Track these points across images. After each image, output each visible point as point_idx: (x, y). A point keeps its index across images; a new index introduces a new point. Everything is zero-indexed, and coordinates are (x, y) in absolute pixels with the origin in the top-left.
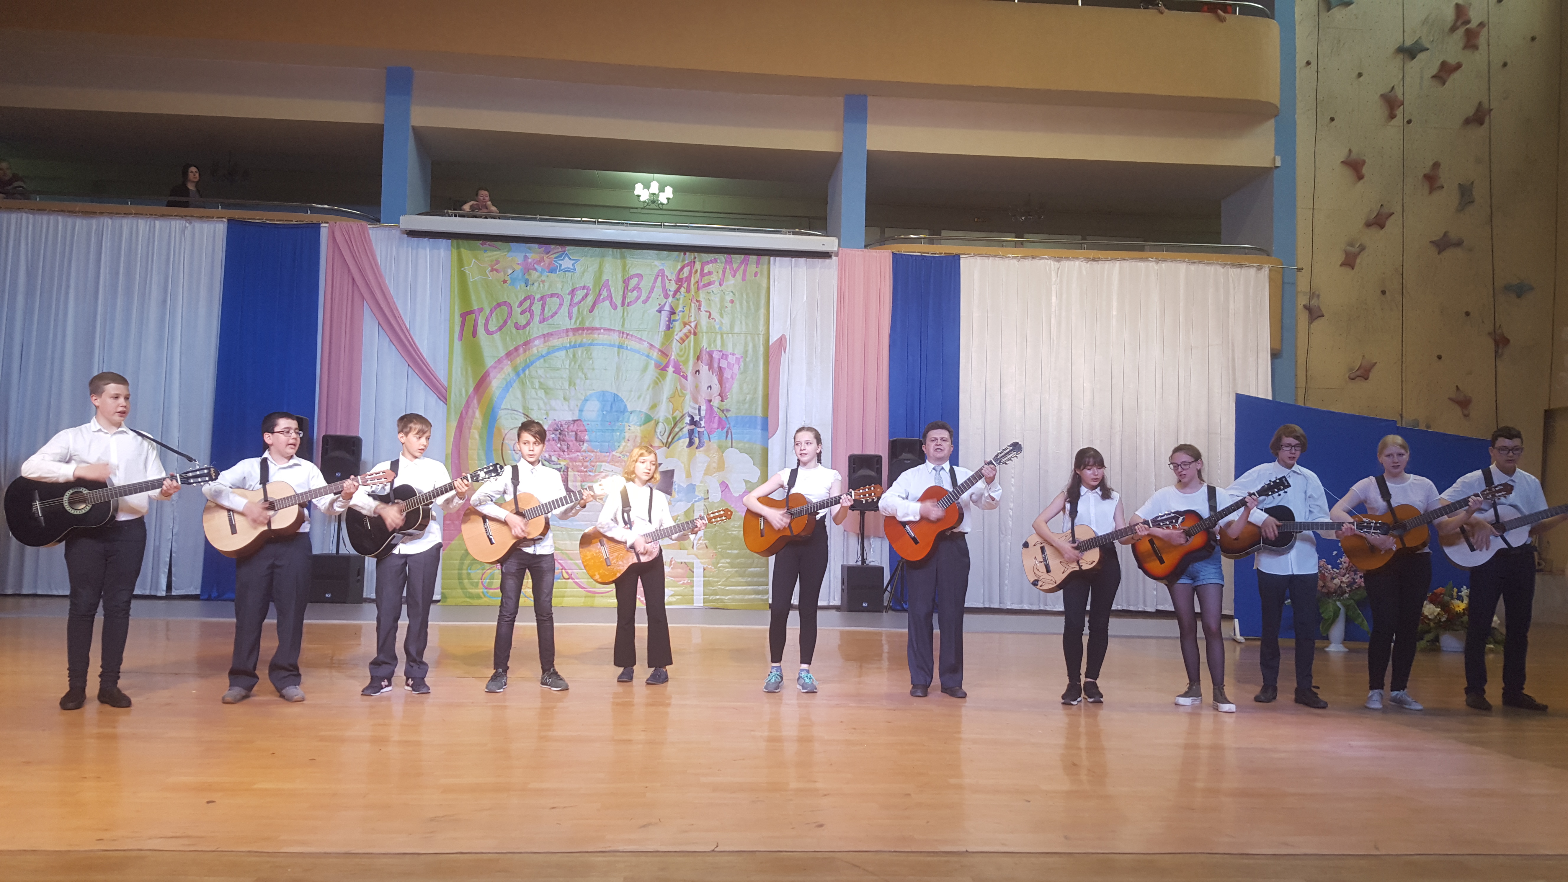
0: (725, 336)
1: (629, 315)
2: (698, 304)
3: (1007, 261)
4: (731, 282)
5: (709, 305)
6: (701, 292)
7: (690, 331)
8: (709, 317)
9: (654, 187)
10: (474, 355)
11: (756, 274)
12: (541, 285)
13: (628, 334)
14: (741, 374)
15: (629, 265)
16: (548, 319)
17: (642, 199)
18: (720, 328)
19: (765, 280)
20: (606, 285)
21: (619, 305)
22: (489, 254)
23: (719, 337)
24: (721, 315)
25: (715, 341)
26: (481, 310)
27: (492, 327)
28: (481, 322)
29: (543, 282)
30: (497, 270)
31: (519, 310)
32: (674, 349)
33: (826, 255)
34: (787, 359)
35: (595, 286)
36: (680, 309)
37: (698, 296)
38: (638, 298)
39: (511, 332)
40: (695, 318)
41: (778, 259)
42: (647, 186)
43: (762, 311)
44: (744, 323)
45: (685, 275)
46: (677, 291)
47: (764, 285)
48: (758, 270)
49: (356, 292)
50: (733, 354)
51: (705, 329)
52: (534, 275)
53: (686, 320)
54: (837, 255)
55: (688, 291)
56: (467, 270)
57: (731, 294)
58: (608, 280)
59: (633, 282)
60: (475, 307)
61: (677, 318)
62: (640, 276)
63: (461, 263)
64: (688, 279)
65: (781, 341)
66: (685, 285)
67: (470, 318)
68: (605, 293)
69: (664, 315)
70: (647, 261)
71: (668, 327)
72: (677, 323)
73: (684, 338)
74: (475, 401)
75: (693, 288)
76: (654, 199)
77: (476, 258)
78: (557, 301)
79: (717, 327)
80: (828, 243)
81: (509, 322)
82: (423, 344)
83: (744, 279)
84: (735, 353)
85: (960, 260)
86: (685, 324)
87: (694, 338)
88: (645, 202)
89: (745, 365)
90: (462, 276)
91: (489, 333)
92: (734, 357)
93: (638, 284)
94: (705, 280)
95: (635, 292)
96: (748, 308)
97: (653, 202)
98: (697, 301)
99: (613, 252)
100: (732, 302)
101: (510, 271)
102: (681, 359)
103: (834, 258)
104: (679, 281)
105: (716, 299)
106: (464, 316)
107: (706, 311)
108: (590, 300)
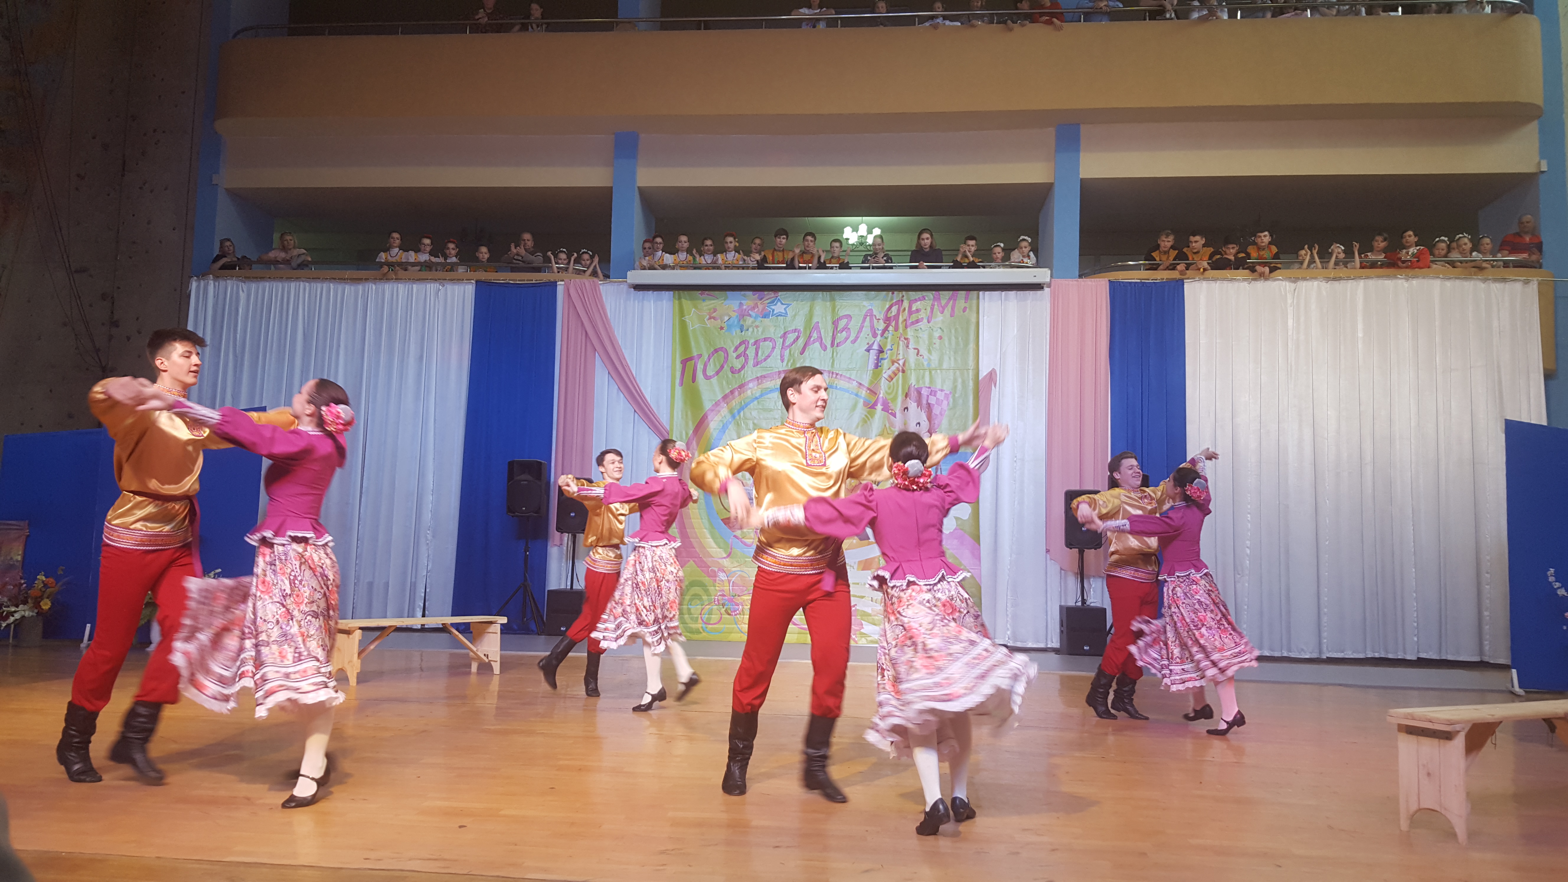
0: (933, 372)
1: (839, 355)
2: (906, 342)
3: (1236, 284)
4: (939, 318)
5: (917, 342)
6: (909, 329)
7: (898, 369)
8: (917, 354)
9: (863, 230)
10: (693, 398)
11: (965, 310)
12: (755, 329)
13: (837, 374)
14: (951, 409)
15: (839, 307)
16: (761, 362)
17: (851, 242)
18: (929, 364)
19: (975, 315)
20: (816, 327)
21: (829, 346)
22: (707, 302)
23: (927, 373)
24: (930, 351)
25: (923, 377)
26: (700, 356)
27: (710, 372)
28: (700, 367)
29: (757, 327)
30: (714, 318)
31: (735, 355)
32: (882, 387)
33: (1038, 287)
34: (997, 393)
35: (805, 329)
36: (889, 347)
37: (906, 334)
38: (847, 339)
39: (727, 376)
40: (903, 355)
41: (987, 293)
42: (855, 229)
43: (972, 346)
44: (952, 359)
45: (893, 314)
46: (885, 330)
47: (974, 320)
48: (967, 305)
49: (588, 344)
50: (942, 390)
51: (913, 366)
52: (749, 321)
53: (894, 358)
54: (1049, 286)
55: (896, 329)
56: (687, 319)
57: (939, 330)
58: (818, 322)
59: (842, 324)
60: (695, 354)
61: (885, 357)
62: (849, 317)
63: (682, 314)
64: (896, 317)
65: (992, 377)
66: (893, 324)
67: (690, 364)
68: (815, 335)
69: (873, 354)
70: (856, 301)
71: (877, 366)
72: (886, 361)
73: (893, 376)
74: (694, 443)
75: (901, 326)
76: (862, 241)
77: (696, 307)
78: (769, 344)
79: (925, 363)
80: (1042, 275)
81: (726, 366)
82: (648, 389)
83: (952, 316)
84: (944, 389)
85: (1183, 284)
86: (893, 362)
87: (903, 376)
88: (853, 245)
89: (954, 400)
90: (683, 326)
91: (707, 378)
92: (943, 393)
93: (847, 324)
94: (914, 317)
95: (844, 332)
96: (957, 343)
97: (861, 244)
98: (905, 339)
99: (823, 294)
100: (940, 338)
101: (726, 318)
102: (888, 397)
103: (1047, 290)
104: (887, 320)
105: (924, 336)
106: (684, 362)
107: (915, 349)
108: (801, 342)
